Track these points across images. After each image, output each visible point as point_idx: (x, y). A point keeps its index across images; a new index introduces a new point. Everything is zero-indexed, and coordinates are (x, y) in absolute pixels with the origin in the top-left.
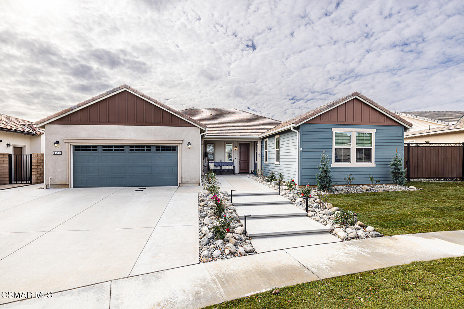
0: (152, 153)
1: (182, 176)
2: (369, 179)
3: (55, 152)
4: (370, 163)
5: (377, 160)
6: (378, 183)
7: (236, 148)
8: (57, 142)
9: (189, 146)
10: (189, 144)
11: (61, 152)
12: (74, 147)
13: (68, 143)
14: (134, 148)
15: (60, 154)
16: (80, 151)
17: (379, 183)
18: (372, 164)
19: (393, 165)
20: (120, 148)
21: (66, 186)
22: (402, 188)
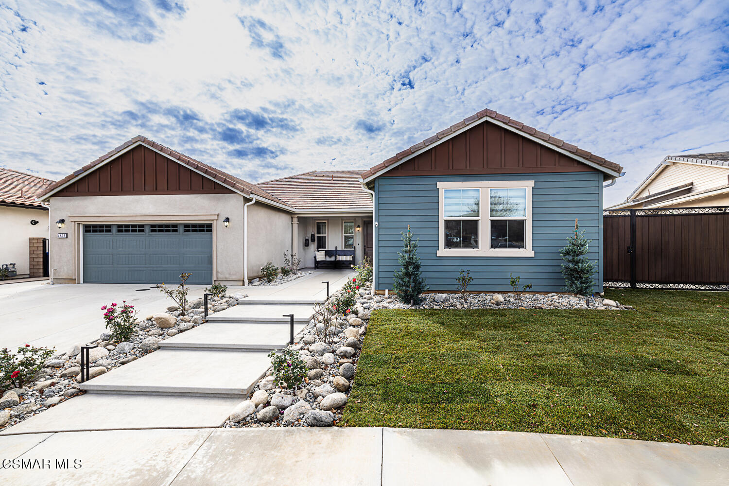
0: (179, 234)
1: (218, 270)
2: (509, 282)
3: (60, 235)
4: (521, 250)
5: (538, 243)
6: (528, 289)
7: (358, 229)
8: (62, 221)
9: (226, 224)
10: (227, 220)
11: (67, 234)
12: (84, 227)
13: (75, 222)
14: (157, 228)
15: (66, 237)
16: (91, 233)
17: (531, 290)
18: (527, 251)
19: (567, 253)
20: (137, 228)
21: (72, 281)
22: (577, 302)
